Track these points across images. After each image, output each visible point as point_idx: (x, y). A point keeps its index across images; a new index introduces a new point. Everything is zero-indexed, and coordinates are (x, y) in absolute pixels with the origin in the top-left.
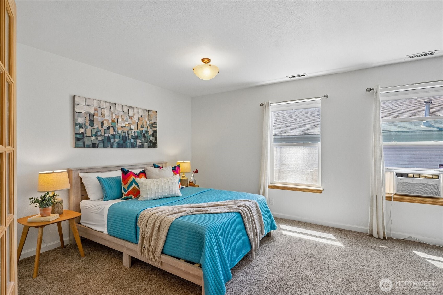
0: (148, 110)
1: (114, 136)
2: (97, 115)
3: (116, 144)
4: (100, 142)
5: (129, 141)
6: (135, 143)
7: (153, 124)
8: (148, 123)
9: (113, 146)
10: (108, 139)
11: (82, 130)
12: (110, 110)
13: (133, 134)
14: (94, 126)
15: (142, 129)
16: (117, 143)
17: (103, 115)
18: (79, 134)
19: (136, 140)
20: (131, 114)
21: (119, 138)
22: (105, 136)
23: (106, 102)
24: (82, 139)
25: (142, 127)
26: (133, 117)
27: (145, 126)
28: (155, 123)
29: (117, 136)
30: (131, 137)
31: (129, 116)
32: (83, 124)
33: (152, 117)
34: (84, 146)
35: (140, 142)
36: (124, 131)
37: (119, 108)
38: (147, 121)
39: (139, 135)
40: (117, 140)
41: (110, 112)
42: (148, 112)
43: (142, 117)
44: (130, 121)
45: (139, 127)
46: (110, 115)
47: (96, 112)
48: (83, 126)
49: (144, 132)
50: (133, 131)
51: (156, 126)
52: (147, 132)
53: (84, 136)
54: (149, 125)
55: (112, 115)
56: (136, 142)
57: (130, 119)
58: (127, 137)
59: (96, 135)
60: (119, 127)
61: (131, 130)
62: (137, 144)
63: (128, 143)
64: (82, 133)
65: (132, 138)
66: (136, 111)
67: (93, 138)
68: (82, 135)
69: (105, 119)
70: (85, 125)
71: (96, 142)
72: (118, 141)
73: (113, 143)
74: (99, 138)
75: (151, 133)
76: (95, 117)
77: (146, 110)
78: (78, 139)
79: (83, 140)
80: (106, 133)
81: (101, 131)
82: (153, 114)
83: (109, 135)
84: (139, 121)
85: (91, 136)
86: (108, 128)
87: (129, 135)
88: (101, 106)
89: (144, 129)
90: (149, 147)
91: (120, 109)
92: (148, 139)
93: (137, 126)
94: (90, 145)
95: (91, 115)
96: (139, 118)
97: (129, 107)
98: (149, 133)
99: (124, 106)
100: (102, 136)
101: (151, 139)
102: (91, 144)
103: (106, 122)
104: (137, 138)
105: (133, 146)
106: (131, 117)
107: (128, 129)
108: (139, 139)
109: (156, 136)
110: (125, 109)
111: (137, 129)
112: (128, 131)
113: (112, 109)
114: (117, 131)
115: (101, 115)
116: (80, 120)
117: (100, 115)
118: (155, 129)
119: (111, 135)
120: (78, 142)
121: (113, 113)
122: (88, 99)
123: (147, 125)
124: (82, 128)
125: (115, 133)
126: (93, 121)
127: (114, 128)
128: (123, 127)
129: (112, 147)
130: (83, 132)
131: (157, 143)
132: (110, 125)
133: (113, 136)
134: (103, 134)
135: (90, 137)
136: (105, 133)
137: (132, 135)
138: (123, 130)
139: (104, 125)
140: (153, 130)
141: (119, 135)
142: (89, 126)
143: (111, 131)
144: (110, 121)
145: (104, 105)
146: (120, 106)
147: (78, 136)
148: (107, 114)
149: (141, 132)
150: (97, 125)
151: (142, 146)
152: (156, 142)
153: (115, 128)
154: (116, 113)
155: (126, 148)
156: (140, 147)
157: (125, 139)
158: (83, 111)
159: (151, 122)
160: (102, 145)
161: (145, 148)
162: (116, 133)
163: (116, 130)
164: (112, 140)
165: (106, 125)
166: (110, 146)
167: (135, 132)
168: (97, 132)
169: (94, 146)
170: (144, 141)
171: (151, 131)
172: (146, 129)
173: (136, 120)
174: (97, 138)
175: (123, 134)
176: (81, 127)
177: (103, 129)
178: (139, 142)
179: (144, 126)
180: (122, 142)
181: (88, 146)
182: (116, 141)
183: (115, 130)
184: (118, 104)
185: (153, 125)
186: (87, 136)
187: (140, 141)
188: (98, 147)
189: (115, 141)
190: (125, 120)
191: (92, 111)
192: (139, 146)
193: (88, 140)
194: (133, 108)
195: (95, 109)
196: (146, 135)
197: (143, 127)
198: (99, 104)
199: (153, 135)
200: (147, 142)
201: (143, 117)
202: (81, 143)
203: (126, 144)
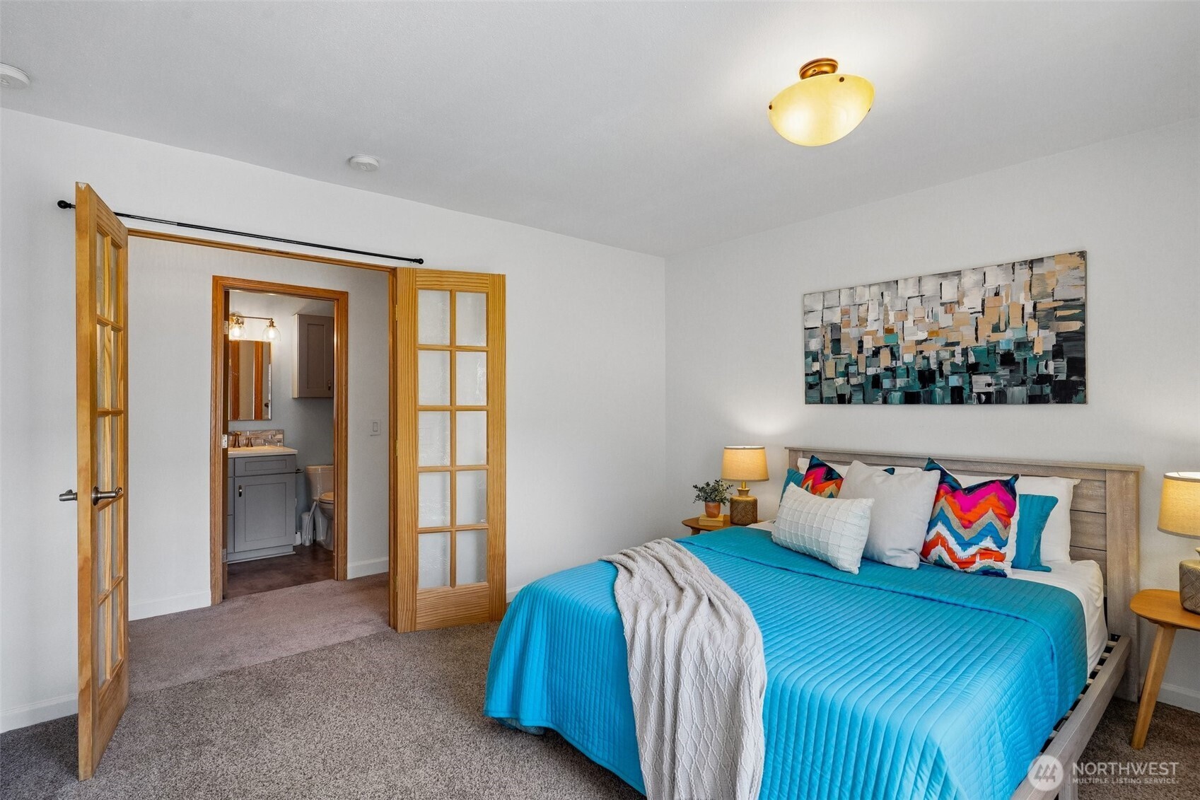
0: (1032, 262)
1: (892, 372)
2: (848, 325)
3: (898, 394)
4: (854, 391)
5: (940, 382)
6: (967, 387)
7: (1055, 309)
8: (1029, 309)
9: (889, 400)
10: (876, 381)
11: (816, 367)
12: (881, 304)
13: (959, 359)
14: (842, 352)
15: (995, 337)
16: (901, 389)
17: (863, 321)
18: (812, 375)
19: (970, 377)
20: (949, 293)
21: (908, 377)
22: (868, 374)
23: (870, 286)
24: (817, 384)
25: (996, 329)
26: (958, 302)
27: (1016, 322)
28: (1074, 300)
29: (900, 371)
30: (949, 368)
31: (942, 304)
32: (820, 352)
33: (1051, 282)
34: (821, 402)
35: (989, 385)
36: (924, 353)
37: (907, 290)
38: (1022, 301)
39: (984, 360)
40: (900, 382)
41: (882, 309)
42: (1031, 268)
43: (997, 294)
44: (945, 320)
45: (985, 331)
46: (882, 318)
47: (846, 318)
48: (820, 356)
49: (1002, 348)
50: (958, 349)
51: (1077, 311)
52: (1023, 345)
53: (820, 378)
54: (1034, 317)
55: (886, 314)
56: (970, 383)
57: (946, 312)
58: (934, 371)
59: (846, 374)
60: (907, 344)
61: (952, 348)
62: (974, 390)
63: (938, 390)
64: (818, 371)
65: (953, 373)
66: (969, 280)
67: (840, 381)
68: (817, 376)
69: (869, 329)
70: (822, 353)
71: (847, 391)
72: (903, 385)
73: (889, 391)
74: (854, 381)
75: (1044, 341)
76: (843, 330)
77: (1017, 267)
78: (810, 386)
79: (819, 386)
80: (869, 367)
81: (857, 362)
82: (1058, 267)
83: (879, 371)
84: (983, 312)
85: (834, 377)
86: (876, 353)
87: (940, 364)
88: (858, 301)
89: (1006, 340)
90: (1033, 399)
91: (912, 291)
92: (1031, 371)
93: (976, 330)
94: (832, 397)
95: (835, 328)
96: (983, 301)
97: (944, 275)
98: (1032, 348)
99: (923, 282)
100: (859, 374)
101: (1043, 370)
102: (836, 395)
103: (870, 337)
104: (973, 369)
105: (957, 397)
106: (948, 307)
107: (939, 345)
108: (985, 373)
109: (1079, 355)
110: (929, 287)
111: (977, 339)
112: (938, 353)
113: (887, 299)
114: (901, 359)
115: (858, 323)
116: (815, 345)
117: (854, 322)
118: (1075, 326)
119: (885, 369)
120: (811, 391)
121: (889, 308)
122: (829, 291)
123: (1026, 317)
124: (818, 361)
125: (894, 362)
126: (838, 341)
127: (892, 350)
128: (919, 342)
129: (885, 402)
130: (819, 369)
131: (1083, 384)
132: (882, 343)
133: (889, 373)
134: (862, 370)
135: (833, 379)
136: (868, 365)
137: (953, 364)
138: (921, 352)
139: (865, 346)
140: (1058, 335)
141: (907, 369)
142: (831, 356)
143: (885, 359)
144: (881, 333)
145: (866, 295)
146: (911, 282)
147: (811, 379)
148: (872, 316)
149: (991, 350)
150: (849, 348)
151: (996, 398)
152: (1074, 378)
153: (895, 350)
154: (899, 305)
155: (931, 404)
156: (988, 401)
157: (927, 377)
158: (818, 324)
159: (1046, 303)
160: (861, 397)
161: (1013, 403)
162: (899, 363)
163: (897, 355)
164: (886, 383)
165: (869, 345)
166: (881, 399)
167: (965, 352)
168: (847, 366)
169: (842, 399)
170: (1007, 380)
171: (1045, 338)
172: (1020, 335)
173: (972, 311)
174: (848, 381)
175: (920, 364)
176: (815, 360)
177: (862, 358)
178: (981, 383)
179: (1007, 324)
180: (917, 387)
181: (829, 401)
182: (898, 386)
183: (894, 356)
184: (906, 280)
185: (1059, 313)
186: (828, 377)
187: (988, 379)
188: (850, 402)
189: (895, 386)
190: (927, 320)
191: (836, 317)
192: (983, 397)
193: (829, 386)
194: (958, 274)
195: (845, 313)
196: (1018, 356)
197: (1002, 327)
198: (852, 296)
199: (1057, 353)
200: (1023, 383)
201: (1003, 293)
202: (815, 394)
203: (932, 392)
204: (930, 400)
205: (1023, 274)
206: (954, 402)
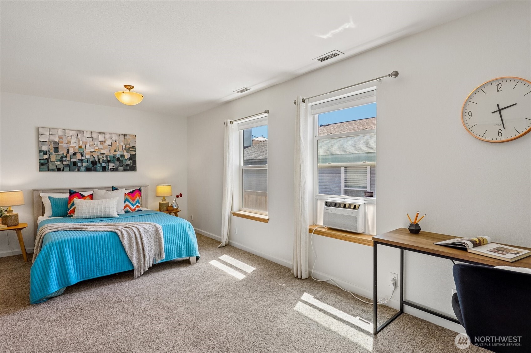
0: (124, 135)
1: (82, 161)
2: (62, 143)
3: (84, 168)
4: (65, 167)
5: (99, 165)
6: (107, 166)
7: (130, 148)
8: (124, 147)
9: (80, 170)
10: (75, 164)
11: (46, 157)
12: (77, 138)
13: (105, 158)
14: (59, 152)
15: (115, 153)
16: (85, 167)
17: (69, 142)
18: (43, 160)
19: (108, 164)
20: (102, 138)
21: (88, 163)
22: (71, 161)
23: (72, 130)
24: (46, 164)
25: (115, 151)
26: (104, 142)
27: (120, 150)
28: (134, 146)
29: (84, 161)
30: (102, 161)
31: (99, 141)
32: (47, 151)
33: (129, 141)
34: (48, 170)
35: (114, 166)
36: (93, 156)
37: (87, 135)
38: (122, 145)
39: (112, 159)
40: (84, 164)
41: (77, 139)
42: (124, 136)
43: (116, 142)
44: (101, 146)
45: (112, 151)
46: (77, 142)
47: (61, 140)
48: (48, 153)
49: (117, 156)
50: (104, 156)
51: (135, 149)
52: (122, 156)
53: (48, 161)
54: (125, 149)
55: (79, 141)
56: (108, 165)
57: (101, 144)
58: (97, 161)
59: (61, 160)
60: (87, 152)
61: (103, 155)
62: (109, 167)
63: (98, 167)
64: (46, 159)
65: (103, 162)
66: (108, 136)
67: (58, 163)
68: (46, 161)
69: (71, 145)
70: (49, 152)
71: (62, 167)
72: (86, 165)
73: (80, 167)
74: (64, 163)
75: (127, 156)
76: (59, 144)
77: (121, 135)
78: (41, 165)
79: (47, 165)
80: (72, 158)
81: (66, 157)
82: (130, 138)
83: (76, 160)
84: (112, 146)
85: (55, 161)
86: (75, 154)
87: (99, 160)
88: (66, 135)
89: (118, 154)
90: (125, 170)
91: (89, 135)
92: (124, 163)
93: (110, 150)
94: (54, 169)
95: (55, 142)
96: (112, 143)
97: (100, 133)
98: (125, 157)
99: (93, 133)
100: (67, 161)
101: (127, 163)
102: (56, 168)
103: (73, 148)
104: (109, 161)
105: (104, 169)
106: (102, 143)
107: (98, 154)
108: (113, 163)
109: (135, 160)
110: (95, 136)
111: (110, 153)
112: (98, 156)
113: (79, 136)
114: (85, 156)
115: (67, 143)
116: (44, 148)
117: (65, 142)
118: (134, 153)
119: (78, 160)
120: (42, 167)
121: (80, 140)
122: (53, 128)
123: (123, 149)
124: (47, 155)
125: (82, 158)
126: (58, 148)
127: (81, 153)
128: (92, 152)
129: (79, 170)
130: (47, 158)
131: (136, 166)
132: (77, 151)
133: (80, 161)
134: (69, 159)
135: (55, 162)
136: (71, 158)
137: (103, 160)
138: (92, 155)
139: (70, 151)
140: (130, 154)
141: (87, 160)
142: (54, 153)
143: (78, 156)
144: (77, 147)
145: (70, 133)
146: (89, 133)
147: (42, 162)
148: (73, 141)
149: (114, 157)
150: (62, 151)
151: (115, 170)
152: (134, 165)
153: (82, 153)
154: (84, 139)
155: (96, 171)
156: (113, 171)
157: (94, 163)
158: (47, 140)
159: (128, 146)
160: (68, 169)
161: (120, 171)
162: (84, 158)
163: (83, 155)
164: (79, 165)
165: (72, 151)
166: (77, 170)
167: (107, 157)
168: (62, 158)
169: (59, 170)
170: (119, 165)
171: (127, 155)
172: (122, 153)
173: (109, 145)
174: (62, 163)
175: (92, 159)
176: (45, 153)
177: (68, 155)
178: (111, 165)
179: (118, 150)
180: (91, 166)
181: (53, 170)
182: (84, 165)
183: (82, 156)
184: (87, 131)
185: (131, 149)
186: (52, 161)
187: (113, 164)
188: (63, 170)
189: (83, 166)
190: (94, 146)
191: (57, 139)
192: (112, 170)
193: (52, 165)
194: (104, 133)
195: (60, 138)
196: (121, 159)
197: (117, 151)
198: (64, 132)
199: (130, 159)
200: (122, 166)
201: (117, 142)
202: (45, 167)
203: (96, 168)
204: (95, 170)
205: (122, 138)
206: (103, 171)
